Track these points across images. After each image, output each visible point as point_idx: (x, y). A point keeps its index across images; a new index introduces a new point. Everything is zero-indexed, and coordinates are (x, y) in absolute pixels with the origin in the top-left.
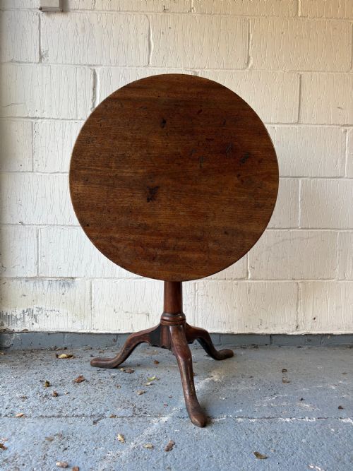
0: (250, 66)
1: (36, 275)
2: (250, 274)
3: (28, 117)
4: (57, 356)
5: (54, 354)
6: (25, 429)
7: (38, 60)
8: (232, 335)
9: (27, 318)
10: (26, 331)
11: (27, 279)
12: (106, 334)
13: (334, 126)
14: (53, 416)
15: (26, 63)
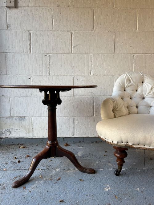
0: (94, 29)
1: (10, 116)
2: (95, 114)
3: (3, 52)
4: (19, 147)
5: (18, 146)
6: (7, 174)
7: (6, 28)
8: (88, 138)
9: (7, 133)
10: (7, 138)
11: (7, 118)
12: (39, 138)
13: (129, 54)
14: (17, 170)
15: (2, 29)
